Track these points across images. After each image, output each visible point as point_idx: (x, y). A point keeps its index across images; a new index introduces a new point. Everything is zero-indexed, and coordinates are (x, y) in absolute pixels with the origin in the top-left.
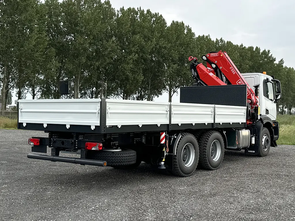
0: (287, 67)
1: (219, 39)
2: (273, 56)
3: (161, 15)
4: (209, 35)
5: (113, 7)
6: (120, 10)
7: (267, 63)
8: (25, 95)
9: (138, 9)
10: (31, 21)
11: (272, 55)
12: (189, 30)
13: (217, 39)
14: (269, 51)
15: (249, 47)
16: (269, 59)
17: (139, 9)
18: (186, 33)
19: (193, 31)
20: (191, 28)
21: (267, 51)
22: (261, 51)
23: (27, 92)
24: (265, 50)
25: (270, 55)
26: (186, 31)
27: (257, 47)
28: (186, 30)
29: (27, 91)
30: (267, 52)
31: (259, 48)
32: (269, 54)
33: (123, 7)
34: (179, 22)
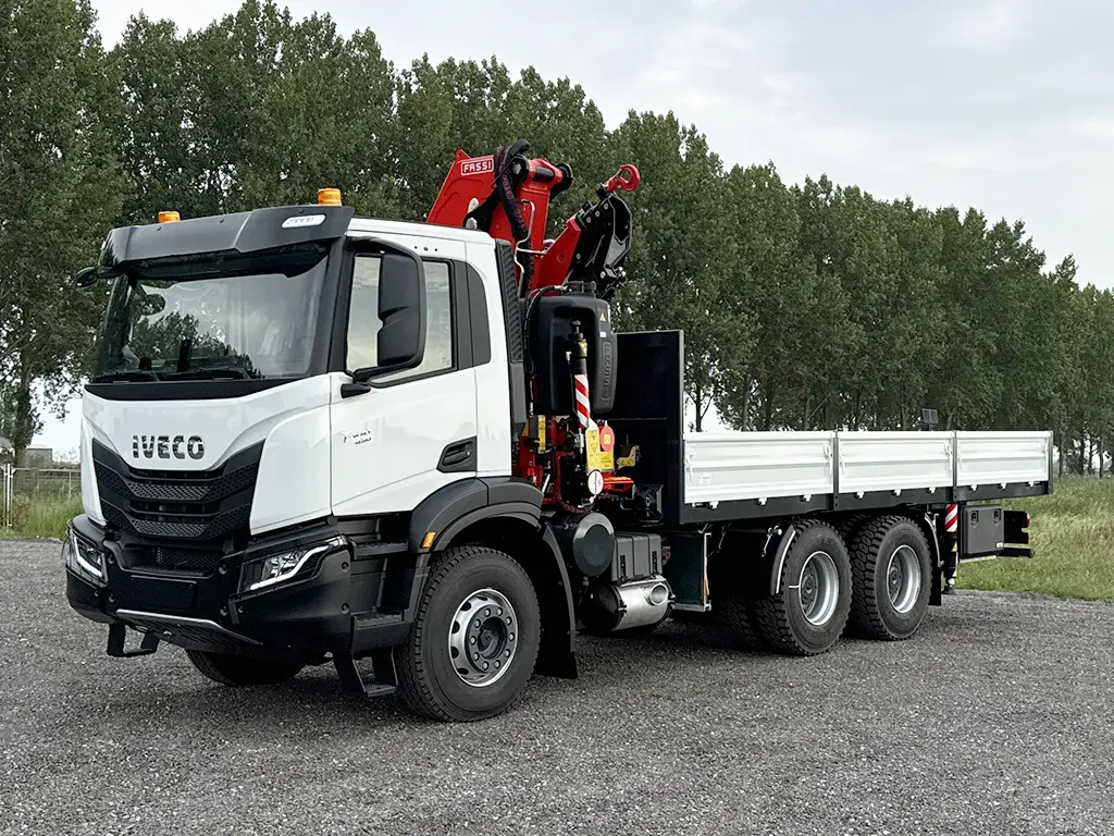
0: (1097, 288)
1: (816, 179)
2: (1033, 245)
3: (578, 88)
4: (771, 164)
5: (385, 55)
6: (414, 70)
7: (1012, 272)
8: (63, 405)
9: (484, 63)
10: (57, 113)
11: (1030, 240)
12: (698, 145)
13: (808, 180)
14: (1019, 226)
15: (939, 211)
16: (1017, 256)
17: (489, 65)
18: (684, 158)
19: (712, 148)
20: (704, 136)
21: (1011, 225)
22: (989, 227)
23: (70, 392)
24: (1004, 223)
25: (1023, 240)
26: (683, 151)
27: (972, 211)
28: (683, 144)
29: (70, 388)
30: (1013, 229)
31: (979, 213)
32: (1019, 237)
33: (425, 58)
34: (656, 115)
